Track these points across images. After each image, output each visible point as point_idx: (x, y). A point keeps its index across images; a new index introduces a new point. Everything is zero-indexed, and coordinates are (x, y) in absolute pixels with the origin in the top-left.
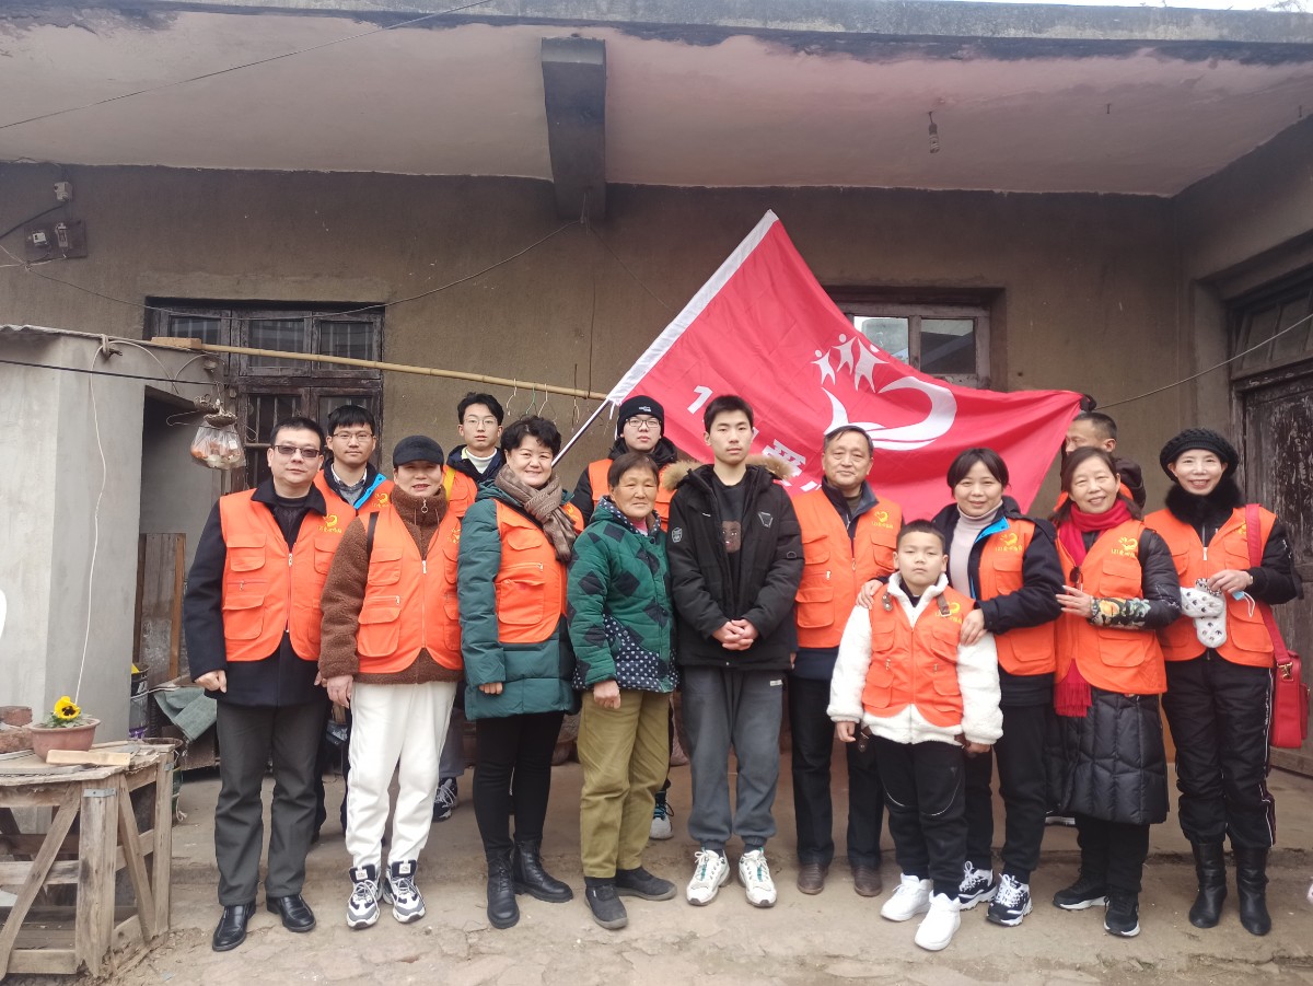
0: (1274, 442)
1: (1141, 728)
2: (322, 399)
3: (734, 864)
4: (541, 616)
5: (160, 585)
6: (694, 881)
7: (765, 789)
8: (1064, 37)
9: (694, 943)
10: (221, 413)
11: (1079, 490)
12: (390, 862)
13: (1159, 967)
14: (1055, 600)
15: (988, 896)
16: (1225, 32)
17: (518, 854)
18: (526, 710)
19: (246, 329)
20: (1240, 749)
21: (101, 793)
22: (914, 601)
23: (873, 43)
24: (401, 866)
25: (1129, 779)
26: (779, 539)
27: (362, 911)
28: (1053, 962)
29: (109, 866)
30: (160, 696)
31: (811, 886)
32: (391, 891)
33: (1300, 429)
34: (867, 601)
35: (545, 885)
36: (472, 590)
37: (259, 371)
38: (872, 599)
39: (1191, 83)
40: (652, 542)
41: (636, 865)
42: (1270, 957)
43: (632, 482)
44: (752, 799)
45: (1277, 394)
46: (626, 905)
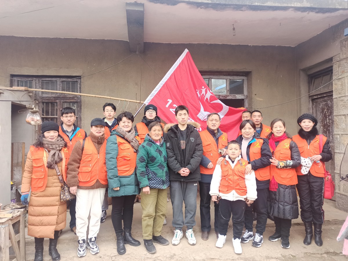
0: (321, 112)
1: (291, 194)
2: (64, 103)
3: (184, 233)
4: (129, 168)
5: (18, 158)
6: (174, 238)
7: (193, 213)
8: (270, 5)
9: (175, 257)
10: (34, 109)
11: (275, 130)
12: (89, 238)
13: (297, 257)
14: (269, 160)
15: (252, 239)
16: (312, 5)
17: (125, 233)
18: (125, 194)
19: (40, 83)
20: (316, 198)
21: (3, 226)
22: (233, 162)
23: (219, 6)
24: (92, 239)
25: (288, 208)
26: (196, 145)
27: (82, 252)
28: (270, 257)
29: (7, 246)
30: (19, 189)
31: (205, 238)
32: (89, 246)
33: (327, 109)
34: (219, 163)
35: (133, 242)
36: (110, 161)
37: (44, 95)
38: (221, 163)
39: (302, 18)
40: (160, 147)
41: (158, 235)
42: (324, 252)
43: (155, 130)
44: (189, 216)
45: (321, 100)
46: (155, 246)
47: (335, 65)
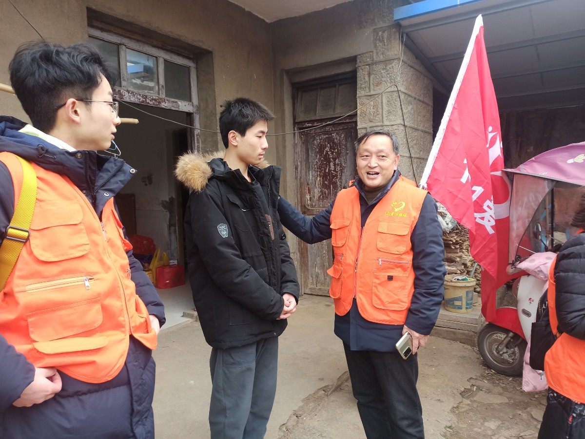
0: (316, 153)
33: (331, 148)
45: (318, 130)
47: (361, 71)
